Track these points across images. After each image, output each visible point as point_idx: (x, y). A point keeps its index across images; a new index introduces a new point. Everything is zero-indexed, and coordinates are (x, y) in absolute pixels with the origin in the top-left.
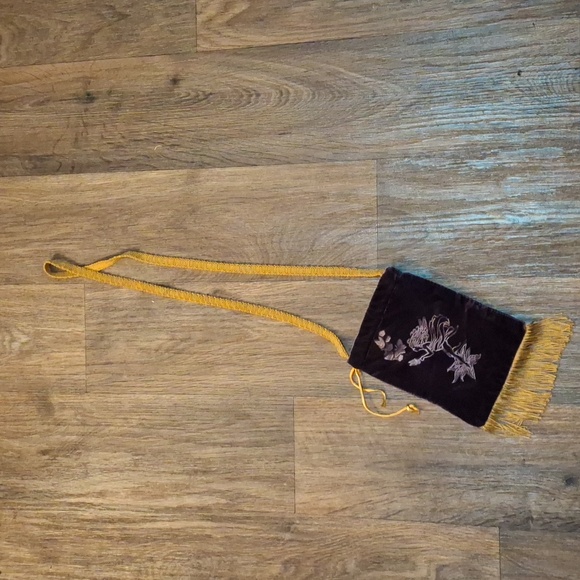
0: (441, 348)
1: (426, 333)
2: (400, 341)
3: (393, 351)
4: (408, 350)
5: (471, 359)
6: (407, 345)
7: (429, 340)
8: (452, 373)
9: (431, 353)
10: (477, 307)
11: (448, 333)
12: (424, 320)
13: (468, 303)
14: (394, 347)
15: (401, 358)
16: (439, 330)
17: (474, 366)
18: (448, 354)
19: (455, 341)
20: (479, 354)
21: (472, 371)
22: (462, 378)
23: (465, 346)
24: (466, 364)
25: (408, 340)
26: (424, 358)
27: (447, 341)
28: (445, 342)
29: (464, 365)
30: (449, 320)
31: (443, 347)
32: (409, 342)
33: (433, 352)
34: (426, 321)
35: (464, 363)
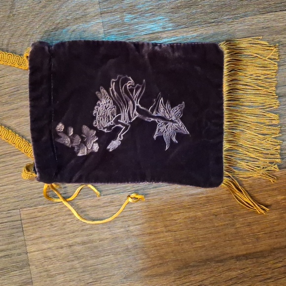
0: (136, 115)
1: (111, 105)
2: (85, 128)
3: (84, 142)
4: (99, 134)
5: (174, 113)
6: (95, 129)
7: (118, 112)
8: (161, 138)
9: (127, 127)
10: (157, 48)
11: (136, 95)
12: (103, 90)
13: (145, 49)
14: (82, 138)
15: (96, 148)
16: (124, 95)
17: (182, 119)
18: (147, 119)
19: (147, 100)
20: (181, 103)
21: (182, 126)
22: (174, 139)
23: (162, 102)
24: (172, 121)
25: (94, 123)
26: (122, 135)
27: (138, 105)
28: (137, 107)
29: (170, 124)
30: (131, 79)
31: (137, 113)
32: (96, 124)
33: (128, 125)
34: (105, 91)
35: (169, 121)
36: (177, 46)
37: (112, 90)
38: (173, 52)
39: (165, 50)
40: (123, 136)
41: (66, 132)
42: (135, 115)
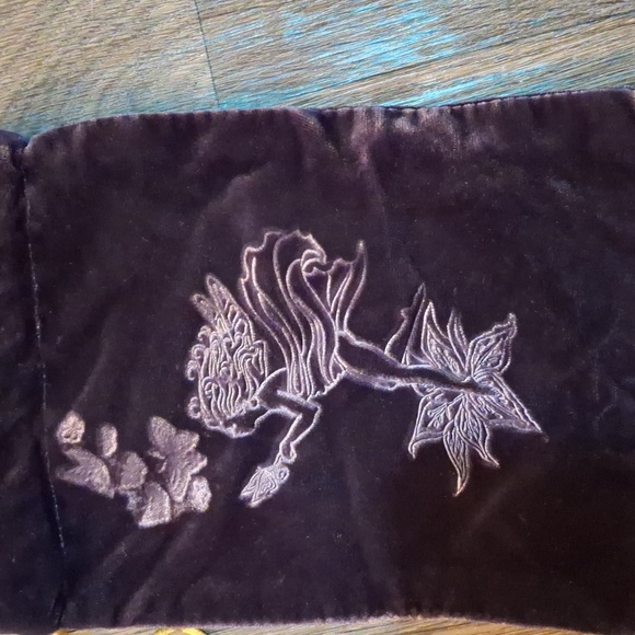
0: (339, 370)
1: (249, 339)
2: (160, 427)
4: (212, 444)
6: (196, 426)
7: (276, 360)
8: (434, 451)
9: (308, 414)
10: (402, 124)
11: (335, 297)
12: (216, 288)
13: (360, 129)
14: (152, 464)
15: (201, 496)
16: (294, 303)
17: (509, 377)
18: (379, 382)
20: (503, 319)
21: (511, 405)
22: (485, 454)
23: (430, 318)
24: (472, 386)
25: (191, 406)
26: (292, 444)
27: (346, 332)
28: (343, 340)
29: (465, 396)
30: (313, 241)
31: (343, 364)
32: (197, 410)
33: (313, 405)
34: (224, 290)
35: (461, 386)
36: (477, 110)
37: (248, 285)
38: (464, 134)
39: (434, 129)
40: (298, 447)
41: (91, 444)
42: (337, 370)
